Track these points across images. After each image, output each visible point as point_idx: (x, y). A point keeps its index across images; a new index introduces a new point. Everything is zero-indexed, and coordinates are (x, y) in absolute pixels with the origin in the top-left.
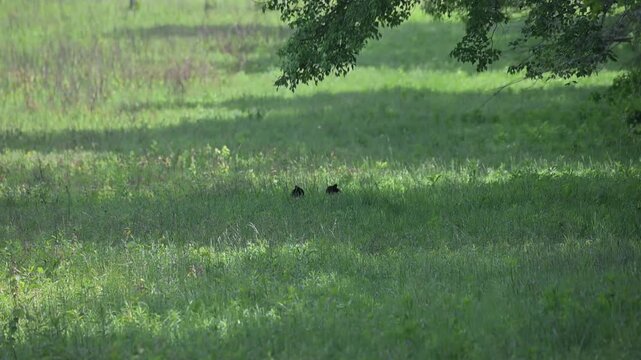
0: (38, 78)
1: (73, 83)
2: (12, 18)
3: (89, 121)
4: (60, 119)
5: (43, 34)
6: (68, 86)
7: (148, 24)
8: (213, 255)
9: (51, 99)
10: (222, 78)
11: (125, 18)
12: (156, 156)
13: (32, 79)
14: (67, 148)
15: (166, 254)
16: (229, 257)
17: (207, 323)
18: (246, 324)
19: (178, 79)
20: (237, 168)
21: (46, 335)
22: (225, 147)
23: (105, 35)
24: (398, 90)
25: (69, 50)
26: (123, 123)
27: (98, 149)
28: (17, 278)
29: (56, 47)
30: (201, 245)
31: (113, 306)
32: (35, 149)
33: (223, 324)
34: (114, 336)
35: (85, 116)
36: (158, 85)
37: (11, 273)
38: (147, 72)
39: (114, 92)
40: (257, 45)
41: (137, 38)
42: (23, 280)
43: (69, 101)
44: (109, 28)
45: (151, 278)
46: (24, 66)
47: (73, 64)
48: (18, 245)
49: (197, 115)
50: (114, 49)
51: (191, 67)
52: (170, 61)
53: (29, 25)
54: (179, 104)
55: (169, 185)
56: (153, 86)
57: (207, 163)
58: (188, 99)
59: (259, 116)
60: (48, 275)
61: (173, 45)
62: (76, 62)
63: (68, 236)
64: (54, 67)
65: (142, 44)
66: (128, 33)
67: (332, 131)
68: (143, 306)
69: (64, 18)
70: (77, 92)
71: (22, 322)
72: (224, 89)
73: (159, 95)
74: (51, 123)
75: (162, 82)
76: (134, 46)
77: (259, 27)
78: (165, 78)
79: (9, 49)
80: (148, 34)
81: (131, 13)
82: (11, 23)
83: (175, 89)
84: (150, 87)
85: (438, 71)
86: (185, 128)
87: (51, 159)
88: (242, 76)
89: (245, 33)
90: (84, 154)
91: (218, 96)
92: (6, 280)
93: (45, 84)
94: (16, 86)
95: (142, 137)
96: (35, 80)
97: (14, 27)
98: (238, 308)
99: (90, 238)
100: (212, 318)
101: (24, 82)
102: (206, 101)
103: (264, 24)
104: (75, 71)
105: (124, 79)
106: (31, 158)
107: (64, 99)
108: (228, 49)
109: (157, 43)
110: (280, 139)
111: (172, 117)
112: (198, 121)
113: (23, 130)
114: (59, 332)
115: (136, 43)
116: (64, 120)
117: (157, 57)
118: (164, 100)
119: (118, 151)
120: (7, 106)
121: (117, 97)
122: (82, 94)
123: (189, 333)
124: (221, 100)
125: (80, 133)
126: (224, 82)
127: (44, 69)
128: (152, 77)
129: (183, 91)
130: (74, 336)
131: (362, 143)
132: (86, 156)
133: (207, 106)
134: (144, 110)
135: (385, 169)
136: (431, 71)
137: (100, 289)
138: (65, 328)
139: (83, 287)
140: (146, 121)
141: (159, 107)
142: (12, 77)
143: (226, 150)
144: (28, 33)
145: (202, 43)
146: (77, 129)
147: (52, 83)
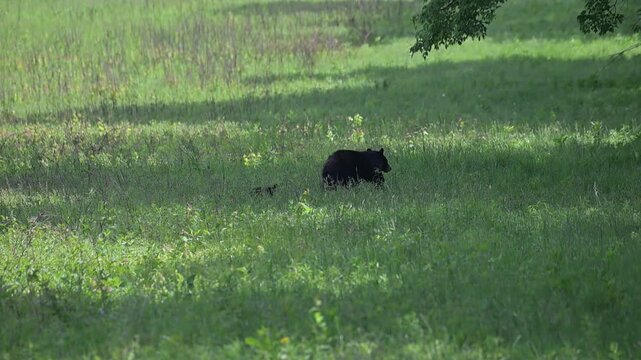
0: (175, 54)
1: (209, 59)
3: (227, 92)
4: (198, 92)
5: (177, 12)
6: (204, 61)
9: (189, 73)
10: (348, 50)
12: (294, 124)
13: (170, 55)
14: (211, 119)
19: (308, 54)
20: (371, 134)
22: (357, 115)
23: (236, 11)
24: (516, 58)
25: (203, 27)
27: (238, 119)
29: (191, 25)
32: (178, 120)
33: (383, 278)
35: (222, 90)
36: (289, 60)
39: (247, 66)
41: (266, 14)
43: (206, 74)
46: (162, 43)
47: (207, 41)
49: (328, 85)
50: (245, 24)
51: (318, 40)
52: (299, 36)
53: (164, 5)
54: (310, 76)
56: (284, 60)
57: (342, 130)
58: (317, 71)
59: (385, 85)
61: (299, 19)
62: (210, 38)
64: (189, 45)
65: (270, 19)
66: (256, 8)
67: (455, 98)
70: (213, 66)
72: (350, 61)
73: (290, 68)
74: (191, 96)
75: (292, 56)
76: (263, 22)
78: (295, 51)
79: (147, 28)
83: (305, 62)
84: (281, 60)
85: (553, 40)
86: (316, 98)
87: (196, 130)
88: (367, 48)
90: (226, 124)
91: (345, 68)
93: (183, 60)
94: (155, 62)
95: (277, 103)
96: (173, 55)
97: (151, 6)
101: (164, 58)
102: (334, 72)
104: (209, 47)
105: (257, 53)
106: (178, 128)
107: (201, 73)
108: (352, 23)
109: (285, 19)
110: (408, 106)
113: (166, 103)
115: (265, 19)
116: (203, 93)
117: (285, 33)
118: (294, 72)
119: (257, 121)
120: (149, 81)
122: (219, 69)
124: (348, 70)
125: (220, 104)
126: (350, 54)
127: (181, 45)
128: (282, 51)
129: (313, 64)
131: (486, 109)
133: (335, 77)
134: (277, 82)
135: (512, 132)
136: (545, 41)
140: (279, 92)
141: (291, 78)
142: (151, 54)
143: (359, 118)
144: (164, 12)
145: (327, 18)
146: (216, 101)
147: (189, 59)
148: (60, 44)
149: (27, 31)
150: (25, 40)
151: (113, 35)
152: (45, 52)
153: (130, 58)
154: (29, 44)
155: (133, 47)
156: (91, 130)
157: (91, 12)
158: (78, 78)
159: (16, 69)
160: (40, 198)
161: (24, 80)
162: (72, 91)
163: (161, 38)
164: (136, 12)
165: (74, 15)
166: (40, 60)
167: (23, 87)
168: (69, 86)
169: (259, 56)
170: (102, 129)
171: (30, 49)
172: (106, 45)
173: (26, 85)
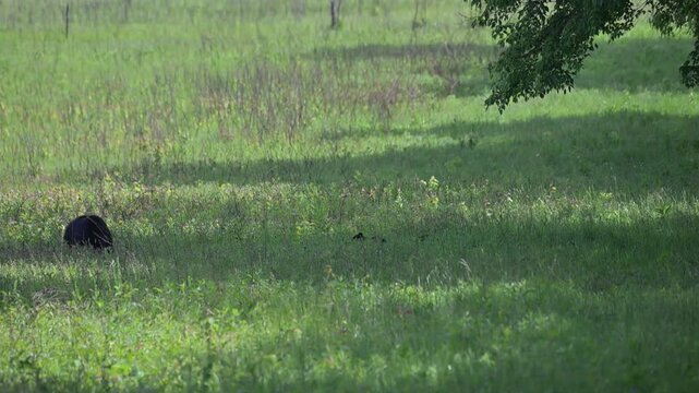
0: (232, 104)
1: (270, 110)
2: (204, 39)
3: (286, 150)
4: (255, 148)
5: (238, 56)
6: (265, 112)
7: (351, 44)
8: (421, 295)
9: (247, 126)
10: (432, 102)
11: (326, 38)
12: (359, 187)
13: (226, 105)
14: (264, 180)
15: (370, 295)
16: (437, 296)
17: (415, 369)
18: (457, 370)
19: (384, 103)
20: (446, 200)
21: (242, 382)
22: (433, 177)
23: (305, 56)
24: (623, 113)
25: (267, 73)
26: (324, 151)
27: (297, 181)
28: (211, 320)
29: (253, 71)
30: (408, 285)
31: (314, 350)
32: (229, 181)
33: (433, 370)
34: (314, 384)
35: (283, 145)
36: (361, 111)
37: (204, 316)
38: (350, 98)
39: (314, 119)
40: (469, 66)
41: (340, 59)
42: (216, 323)
43: (266, 128)
44: (309, 47)
45: (354, 320)
46: (218, 90)
47: (270, 90)
48: (212, 285)
49: (403, 143)
50: (314, 71)
51: (397, 91)
52: (375, 85)
53: (223, 47)
54: (385, 132)
55: (374, 219)
56: (357, 112)
57: (414, 195)
58: (394, 126)
59: (471, 143)
60: (244, 316)
61: (378, 66)
62: (273, 86)
63: (264, 276)
64: (249, 93)
65: (344, 65)
66: (329, 53)
67: (552, 159)
68: (346, 351)
69: (261, 38)
70: (274, 119)
71: (215, 369)
72: (434, 114)
73: (363, 122)
74: (247, 153)
75: (366, 107)
76: (336, 68)
77: (471, 46)
78: (370, 103)
79: (202, 73)
80: (350, 55)
81: (333, 33)
82: (204, 44)
83: (380, 115)
84: (353, 113)
85: (669, 94)
86: (391, 156)
87: (246, 192)
88: (452, 100)
89: (455, 52)
90: (282, 186)
91: (427, 122)
92: (198, 323)
93: (240, 110)
94: (210, 112)
95: (345, 167)
96: (229, 106)
97: (208, 49)
98: (448, 353)
99: (288, 277)
100: (421, 364)
101: (219, 109)
102: (414, 127)
103: (477, 42)
104: (272, 95)
105: (325, 105)
106: (225, 190)
107: (260, 126)
108: (438, 71)
109: (361, 64)
110: (495, 169)
111: (376, 145)
112: (405, 149)
113: (218, 160)
114: (255, 379)
115: (338, 65)
117: (360, 81)
118: (368, 126)
119: (319, 182)
120: (200, 135)
121: (317, 124)
122: (280, 121)
123: (396, 379)
124: (430, 126)
125: (279, 163)
126: (433, 106)
127: (239, 94)
128: (355, 102)
129: (389, 116)
130: (272, 382)
131: (585, 172)
132: (283, 188)
133: (415, 133)
134: (346, 138)
135: (609, 200)
136: (660, 94)
137: (299, 331)
138: (262, 375)
139: (281, 330)
140: (349, 150)
141: (363, 134)
142: (205, 103)
143: (434, 181)
144: (222, 55)
145: (409, 65)
146: (275, 160)
147: (249, 110)
148: (102, 91)
149: (65, 75)
150: (62, 87)
151: (162, 81)
152: (83, 101)
153: (180, 109)
154: (66, 92)
155: (185, 94)
156: (125, 192)
157: (140, 55)
158: (120, 130)
159: (49, 120)
160: (54, 270)
161: (58, 133)
162: (111, 146)
163: (217, 86)
164: (191, 55)
165: (119, 57)
166: (78, 111)
167: (56, 140)
168: (107, 140)
169: (329, 106)
170: (139, 189)
171: (68, 97)
172: (154, 94)
173: (60, 138)
